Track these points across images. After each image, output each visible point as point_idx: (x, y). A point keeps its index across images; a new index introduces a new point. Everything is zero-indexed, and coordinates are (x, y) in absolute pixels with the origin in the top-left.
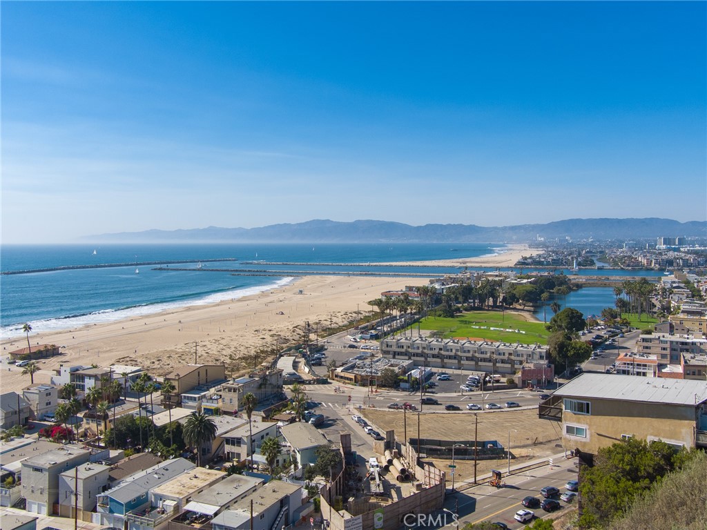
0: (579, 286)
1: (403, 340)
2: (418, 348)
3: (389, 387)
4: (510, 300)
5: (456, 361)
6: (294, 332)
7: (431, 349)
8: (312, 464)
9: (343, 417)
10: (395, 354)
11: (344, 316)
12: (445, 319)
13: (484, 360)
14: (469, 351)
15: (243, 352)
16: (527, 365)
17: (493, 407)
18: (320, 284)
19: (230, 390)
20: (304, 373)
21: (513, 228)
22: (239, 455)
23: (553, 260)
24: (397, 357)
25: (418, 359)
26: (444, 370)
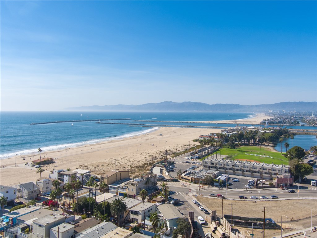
0: (294, 134)
1: (214, 161)
2: (222, 165)
3: (208, 184)
4: (262, 141)
5: (241, 172)
6: (159, 154)
7: (228, 166)
8: (175, 228)
9: (187, 200)
10: (210, 167)
11: (182, 147)
12: (231, 149)
13: (256, 172)
14: (248, 167)
15: (136, 164)
16: (279, 176)
17: (264, 198)
18: (170, 131)
19: (132, 184)
20: (166, 175)
21: (257, 106)
22: (137, 220)
23: (279, 121)
24: (211, 169)
25: (221, 170)
26: (235, 176)
